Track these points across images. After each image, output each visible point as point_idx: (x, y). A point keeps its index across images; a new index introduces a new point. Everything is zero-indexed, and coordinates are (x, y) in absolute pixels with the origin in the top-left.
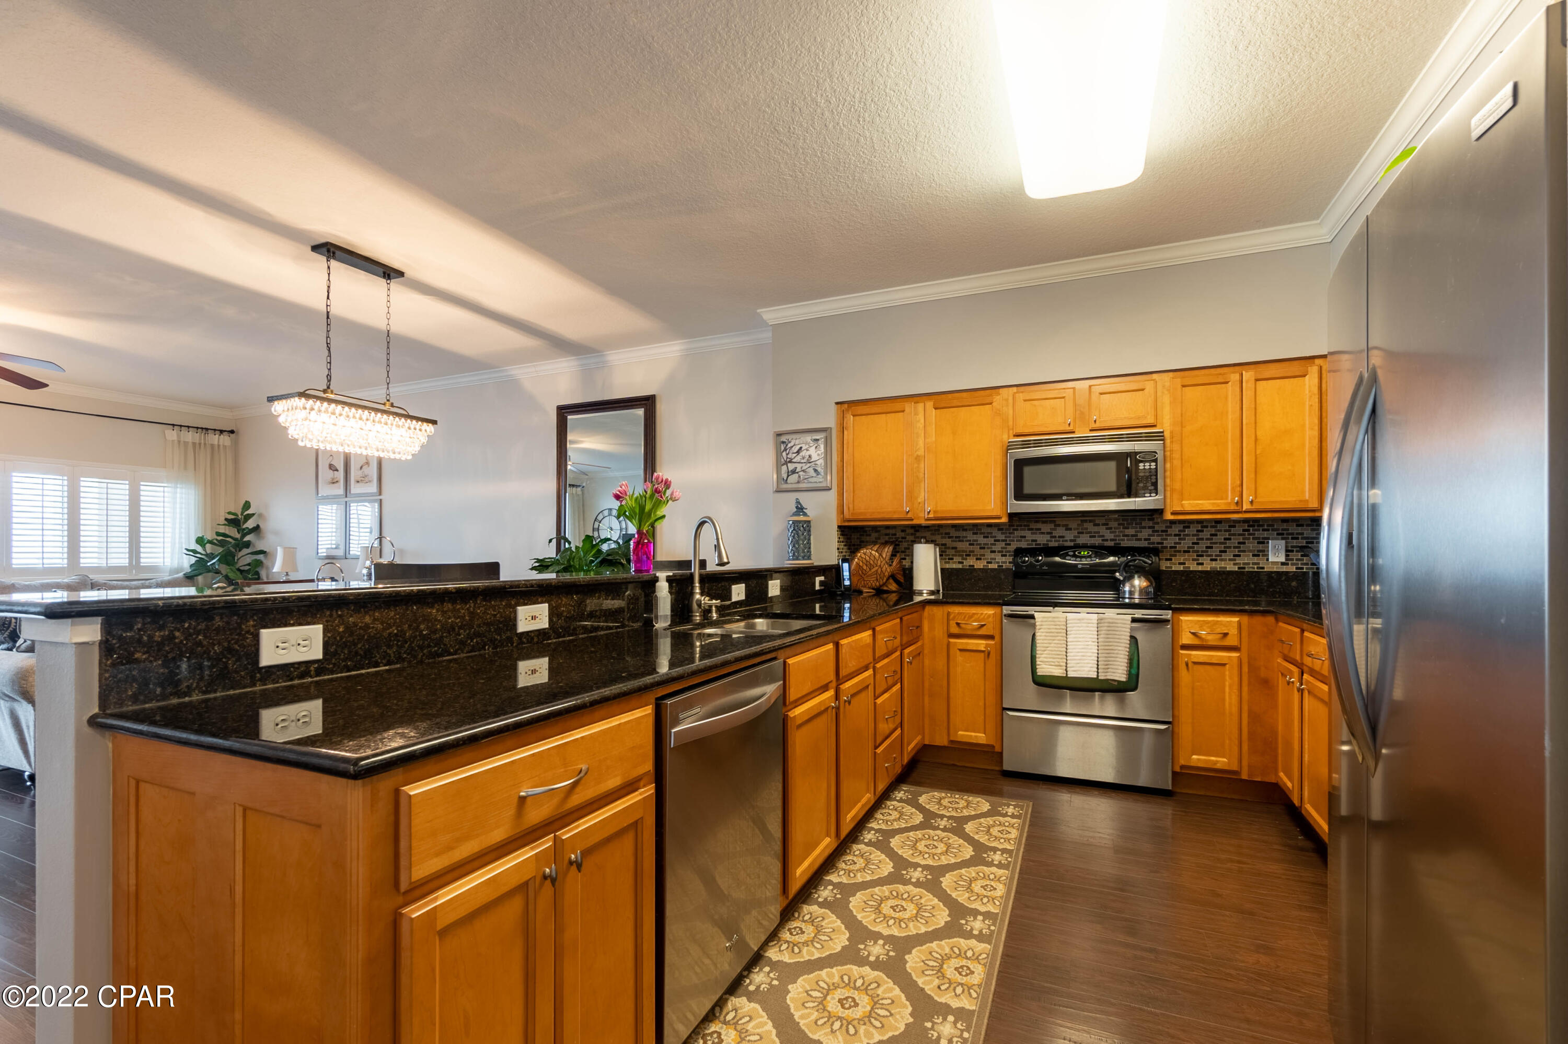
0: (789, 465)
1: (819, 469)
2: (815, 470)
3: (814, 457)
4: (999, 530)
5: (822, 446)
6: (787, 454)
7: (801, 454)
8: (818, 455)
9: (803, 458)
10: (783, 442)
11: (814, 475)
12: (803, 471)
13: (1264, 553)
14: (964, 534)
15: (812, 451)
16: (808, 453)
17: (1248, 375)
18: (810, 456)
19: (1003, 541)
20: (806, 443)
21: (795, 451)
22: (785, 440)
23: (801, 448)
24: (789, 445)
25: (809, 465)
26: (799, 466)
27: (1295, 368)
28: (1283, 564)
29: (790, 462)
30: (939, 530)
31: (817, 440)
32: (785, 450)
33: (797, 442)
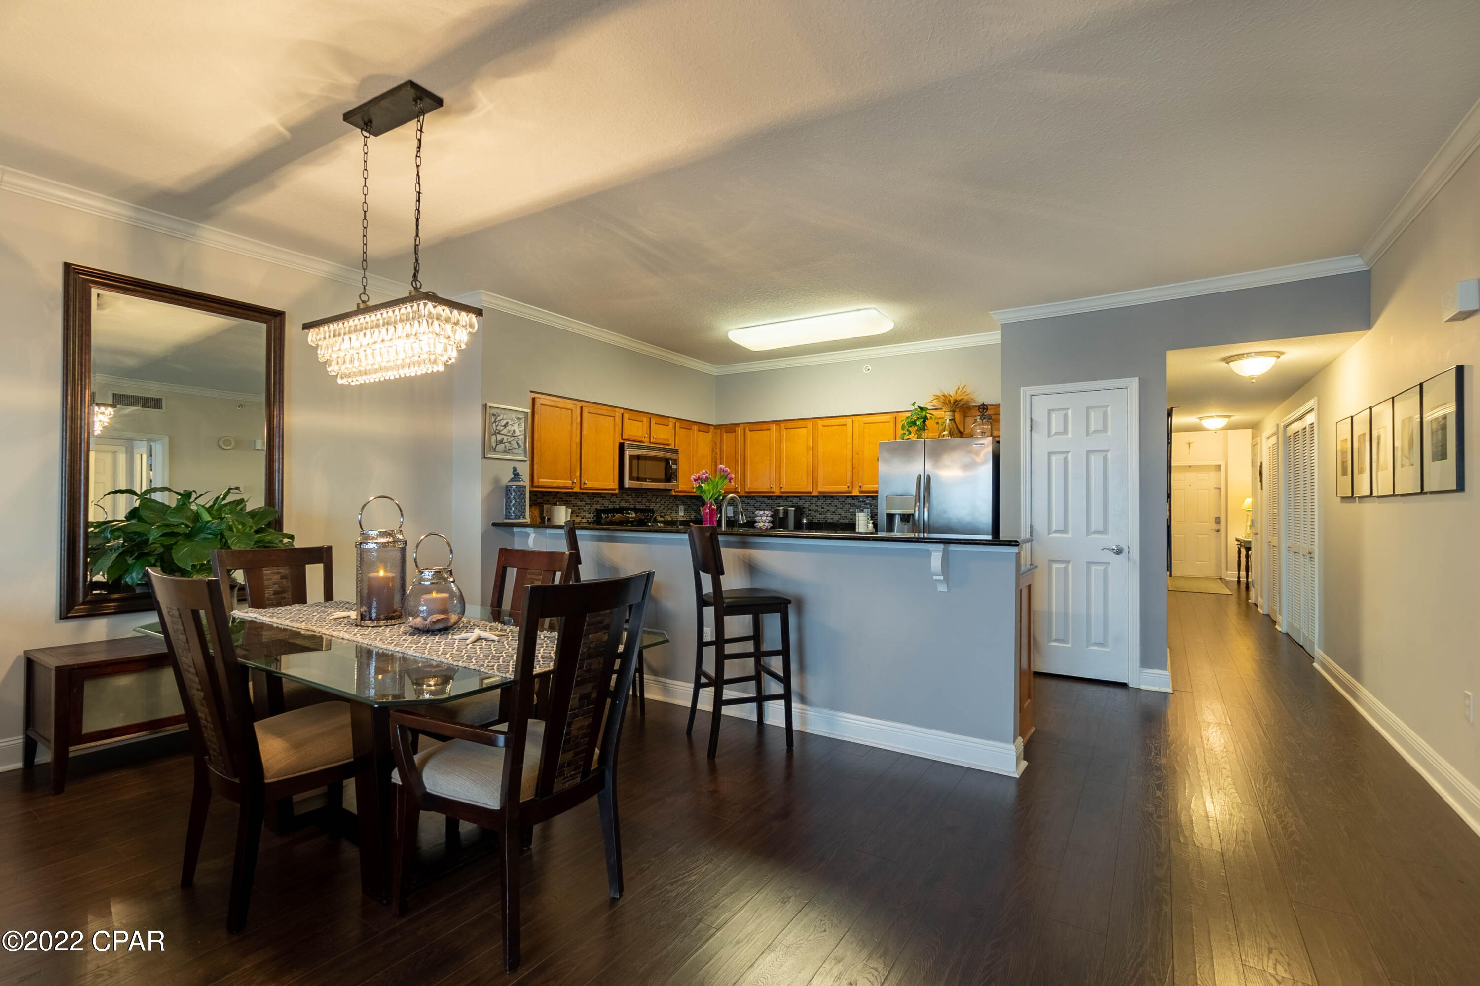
0: (498, 435)
1: (520, 443)
2: (518, 444)
3: (517, 433)
4: (588, 496)
5: (523, 424)
6: (497, 426)
7: (507, 428)
8: (520, 431)
9: (509, 432)
10: (494, 415)
11: (517, 447)
12: (509, 442)
13: (677, 512)
14: (570, 498)
15: (516, 427)
16: (513, 428)
17: (695, 427)
18: (514, 431)
19: (590, 504)
20: (512, 420)
21: (503, 424)
22: (495, 413)
23: (507, 423)
24: (499, 418)
25: (513, 438)
26: (505, 438)
27: (705, 428)
28: (683, 517)
29: (499, 433)
30: (556, 496)
31: (520, 419)
32: (495, 422)
33: (505, 417)
